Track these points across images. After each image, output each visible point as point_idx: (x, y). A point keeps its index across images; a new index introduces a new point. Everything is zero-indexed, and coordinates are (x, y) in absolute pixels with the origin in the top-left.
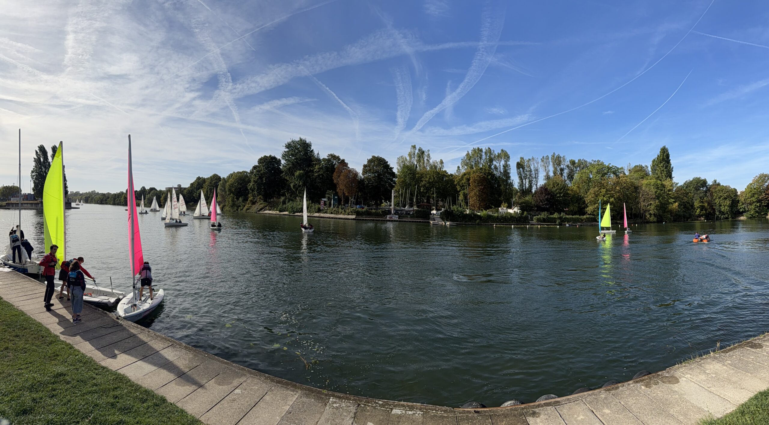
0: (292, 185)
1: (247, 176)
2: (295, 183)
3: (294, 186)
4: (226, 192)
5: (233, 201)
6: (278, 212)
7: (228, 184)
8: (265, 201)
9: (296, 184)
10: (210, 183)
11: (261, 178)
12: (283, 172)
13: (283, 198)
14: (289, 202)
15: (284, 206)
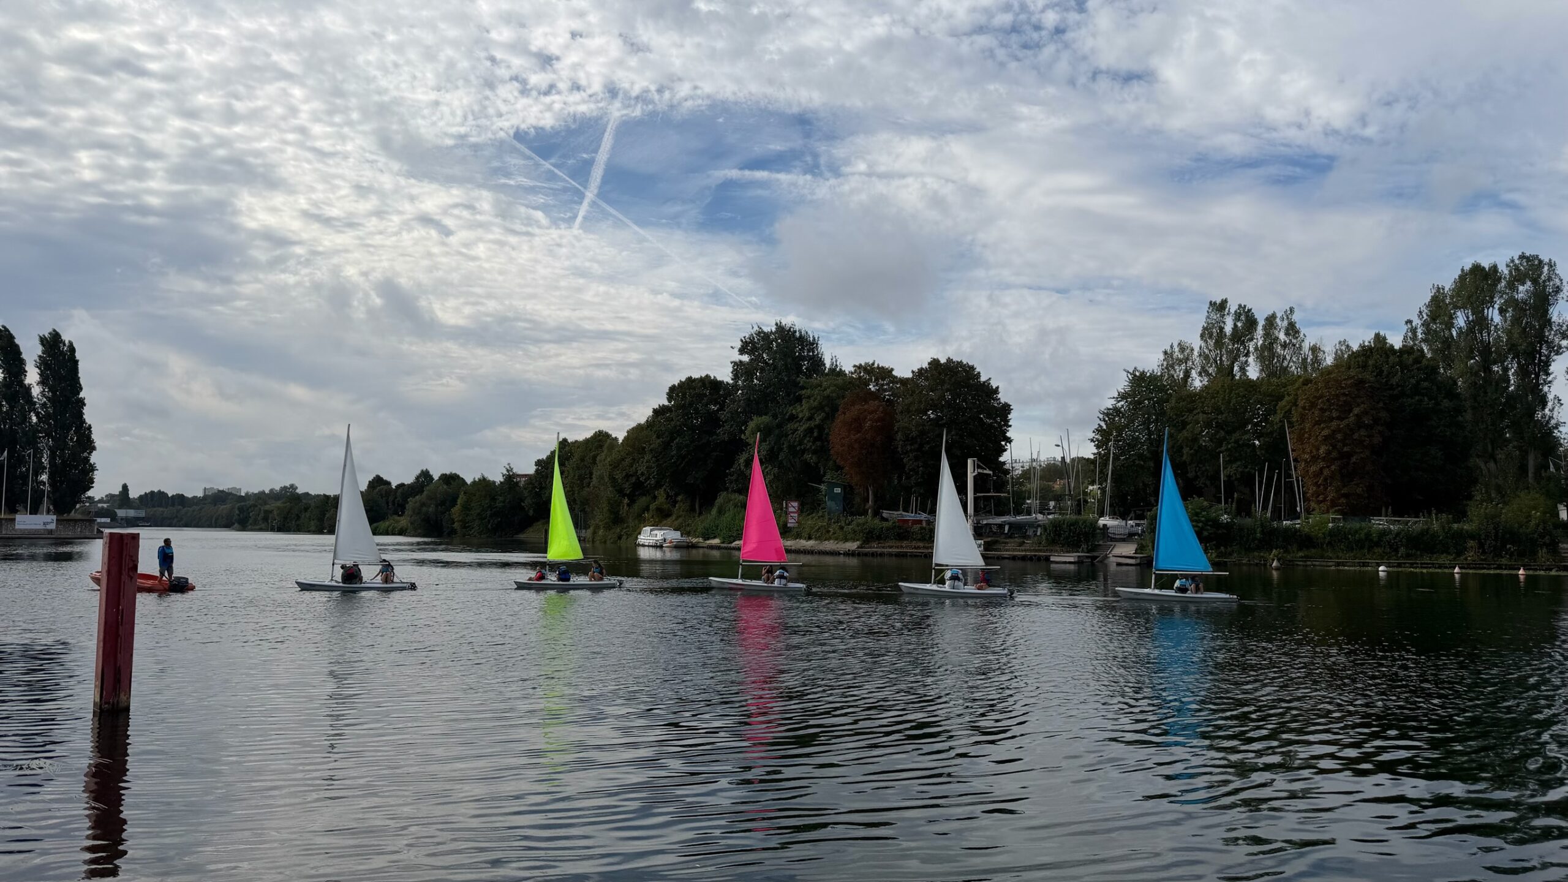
1: (641, 437)
6: (701, 540)
13: (721, 498)
15: (717, 521)
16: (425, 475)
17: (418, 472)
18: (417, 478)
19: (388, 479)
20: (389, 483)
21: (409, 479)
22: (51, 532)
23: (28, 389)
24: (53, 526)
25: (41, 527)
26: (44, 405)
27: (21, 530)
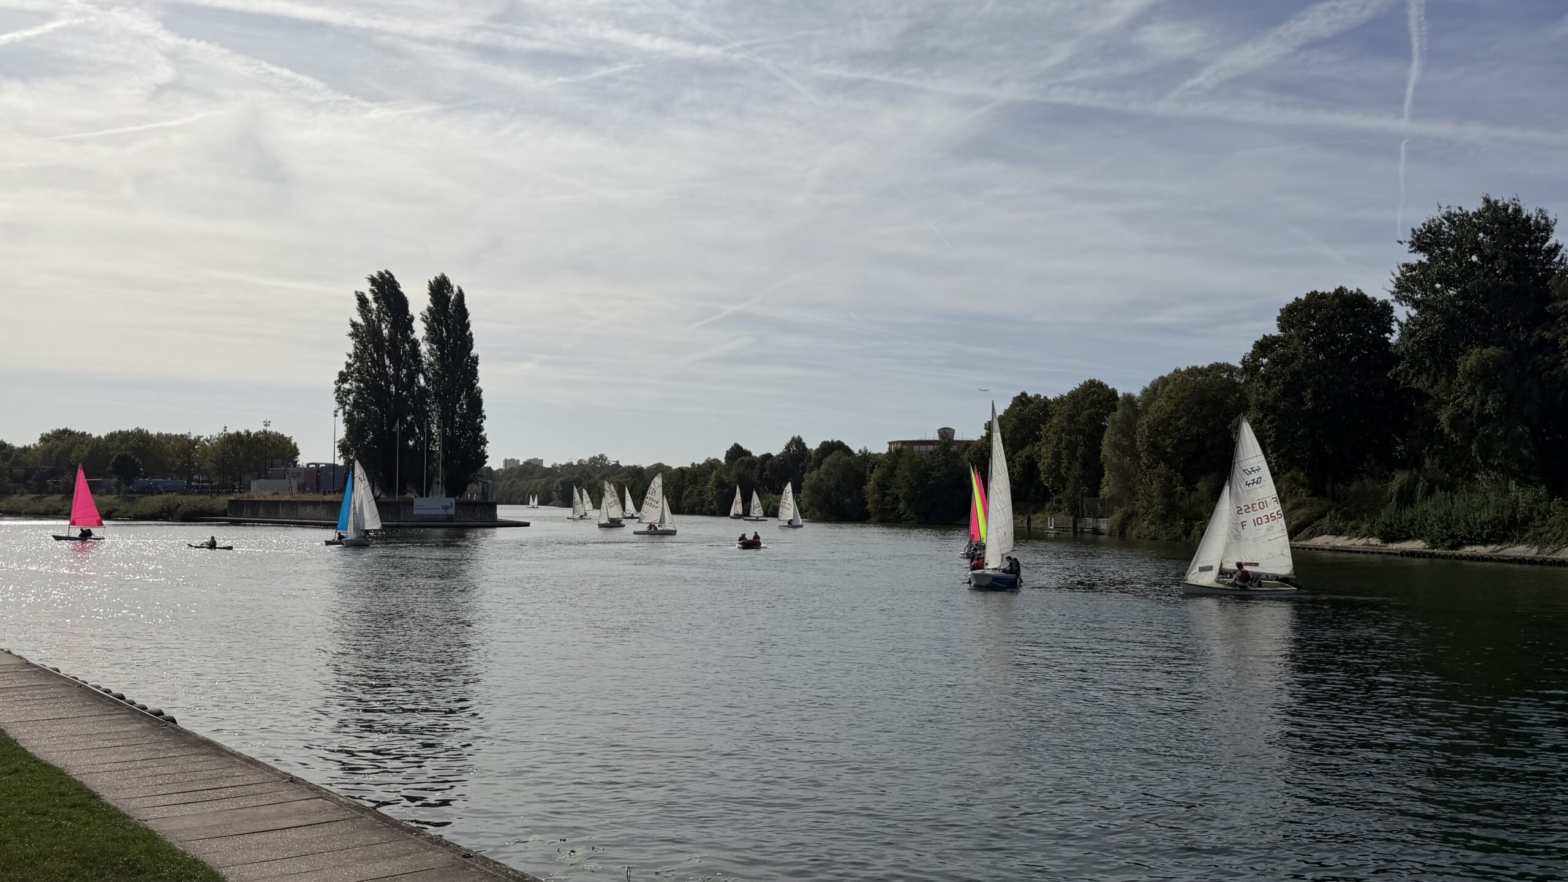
0: (1444, 416)
1: (1235, 385)
2: (1460, 405)
3: (1455, 421)
4: (1136, 457)
5: (1168, 492)
6: (1374, 541)
7: (1144, 420)
8: (1317, 491)
9: (1469, 412)
10: (1071, 418)
11: (1293, 389)
12: (1396, 359)
13: (1400, 478)
14: (1430, 492)
15: (1407, 514)
16: (798, 442)
17: (788, 440)
18: (788, 447)
19: (749, 450)
20: (749, 454)
21: (777, 449)
22: (450, 518)
23: (415, 344)
24: (452, 511)
25: (443, 512)
26: (431, 364)
27: (420, 516)
